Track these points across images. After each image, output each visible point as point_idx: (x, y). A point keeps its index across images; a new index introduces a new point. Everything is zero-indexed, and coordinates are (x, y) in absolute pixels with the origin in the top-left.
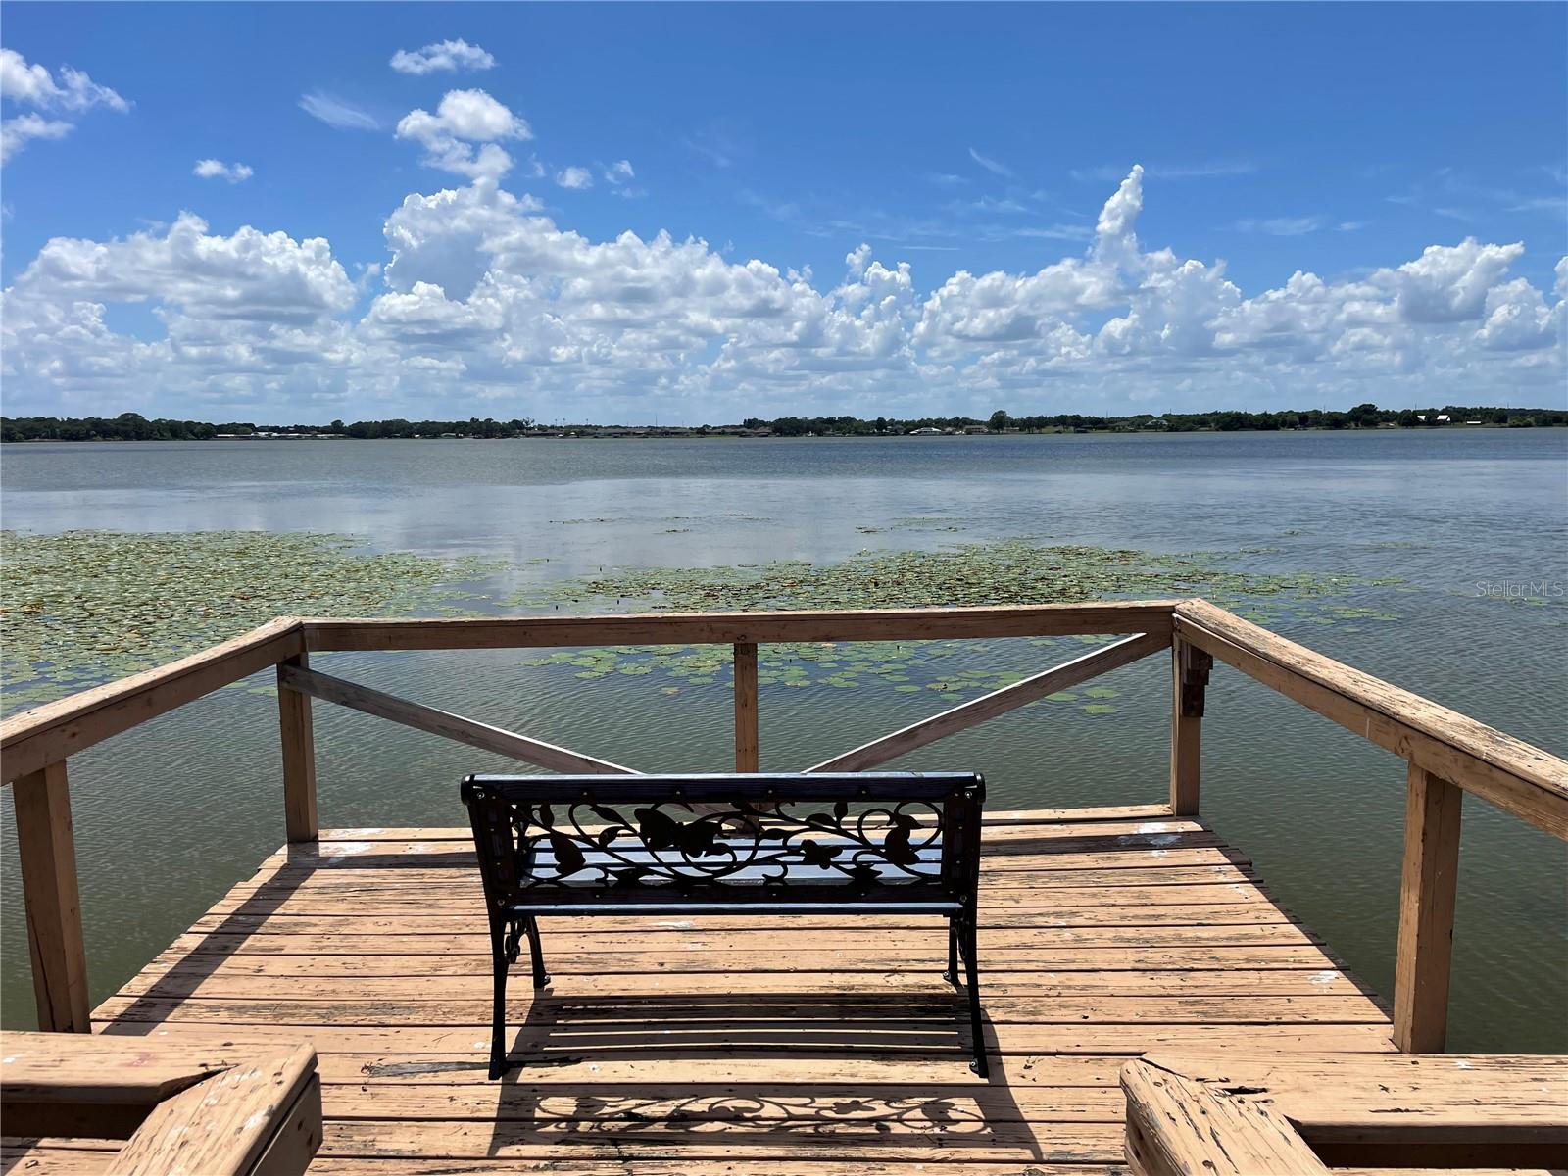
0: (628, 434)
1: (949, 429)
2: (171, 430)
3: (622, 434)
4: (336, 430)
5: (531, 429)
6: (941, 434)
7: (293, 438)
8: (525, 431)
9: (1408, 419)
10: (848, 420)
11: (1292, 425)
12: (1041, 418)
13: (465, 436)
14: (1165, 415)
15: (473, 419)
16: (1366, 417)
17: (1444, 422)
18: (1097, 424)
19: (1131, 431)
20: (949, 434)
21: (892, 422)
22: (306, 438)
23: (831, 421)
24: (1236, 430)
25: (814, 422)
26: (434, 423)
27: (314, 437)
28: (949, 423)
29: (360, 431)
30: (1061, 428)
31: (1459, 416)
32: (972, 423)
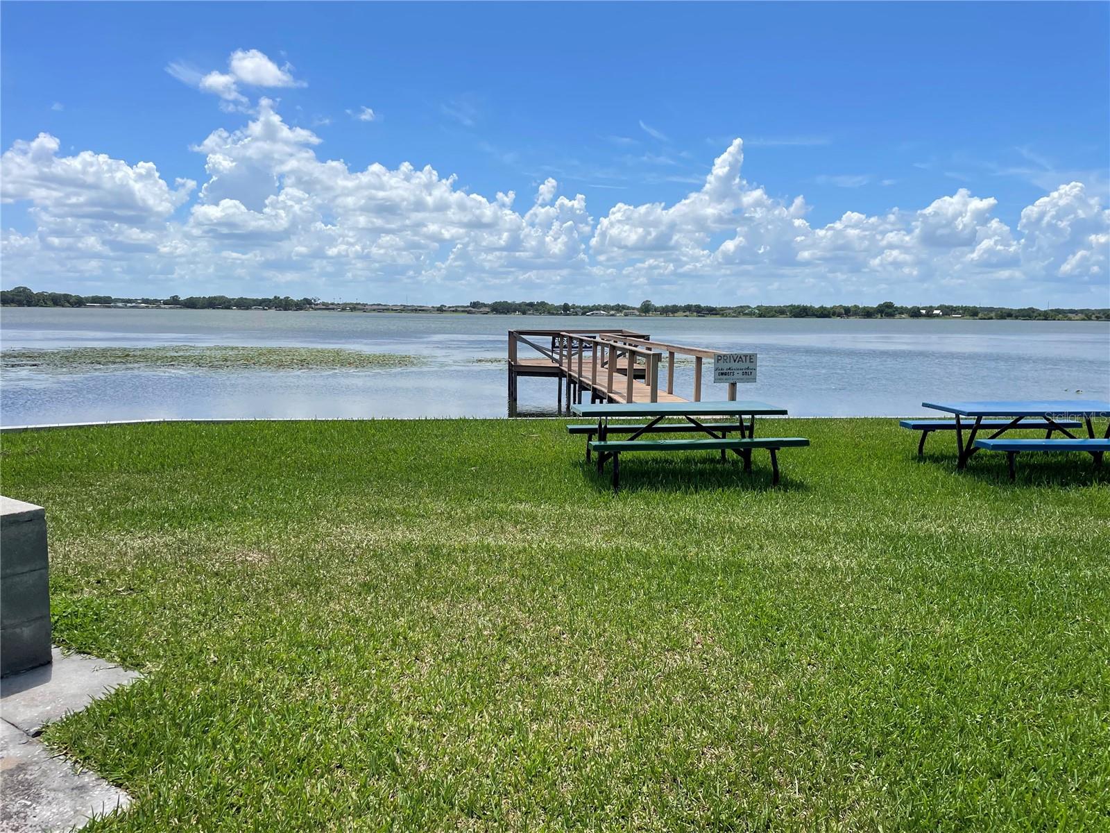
0: (388, 310)
1: (612, 312)
2: (52, 300)
3: (383, 310)
4: (174, 302)
5: (317, 304)
6: (607, 316)
7: (143, 308)
8: (313, 306)
9: (915, 313)
10: (543, 304)
11: (839, 315)
12: (674, 306)
13: (270, 308)
14: (758, 306)
15: (275, 297)
16: (887, 311)
17: (938, 315)
18: (712, 311)
19: (734, 317)
20: (612, 315)
21: (574, 307)
22: (153, 308)
23: (531, 305)
24: (803, 317)
25: (520, 305)
26: (246, 299)
27: (158, 307)
28: (612, 308)
29: (192, 304)
30: (687, 313)
31: (948, 311)
32: (628, 308)
